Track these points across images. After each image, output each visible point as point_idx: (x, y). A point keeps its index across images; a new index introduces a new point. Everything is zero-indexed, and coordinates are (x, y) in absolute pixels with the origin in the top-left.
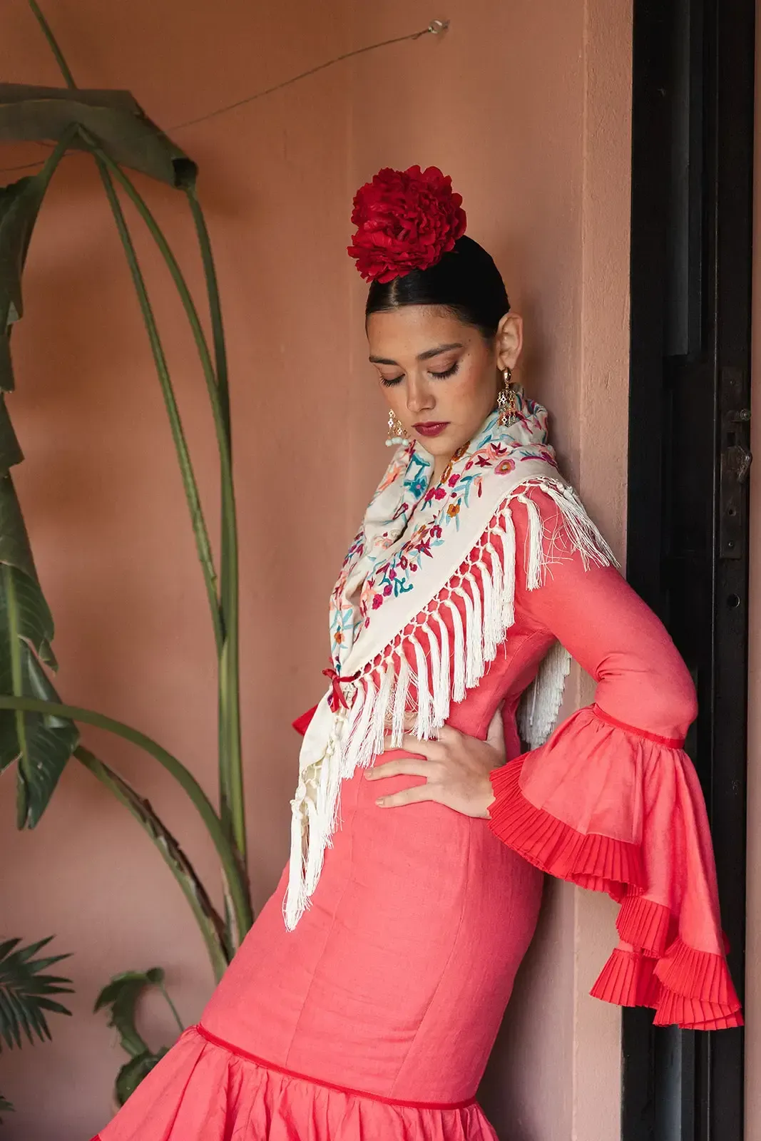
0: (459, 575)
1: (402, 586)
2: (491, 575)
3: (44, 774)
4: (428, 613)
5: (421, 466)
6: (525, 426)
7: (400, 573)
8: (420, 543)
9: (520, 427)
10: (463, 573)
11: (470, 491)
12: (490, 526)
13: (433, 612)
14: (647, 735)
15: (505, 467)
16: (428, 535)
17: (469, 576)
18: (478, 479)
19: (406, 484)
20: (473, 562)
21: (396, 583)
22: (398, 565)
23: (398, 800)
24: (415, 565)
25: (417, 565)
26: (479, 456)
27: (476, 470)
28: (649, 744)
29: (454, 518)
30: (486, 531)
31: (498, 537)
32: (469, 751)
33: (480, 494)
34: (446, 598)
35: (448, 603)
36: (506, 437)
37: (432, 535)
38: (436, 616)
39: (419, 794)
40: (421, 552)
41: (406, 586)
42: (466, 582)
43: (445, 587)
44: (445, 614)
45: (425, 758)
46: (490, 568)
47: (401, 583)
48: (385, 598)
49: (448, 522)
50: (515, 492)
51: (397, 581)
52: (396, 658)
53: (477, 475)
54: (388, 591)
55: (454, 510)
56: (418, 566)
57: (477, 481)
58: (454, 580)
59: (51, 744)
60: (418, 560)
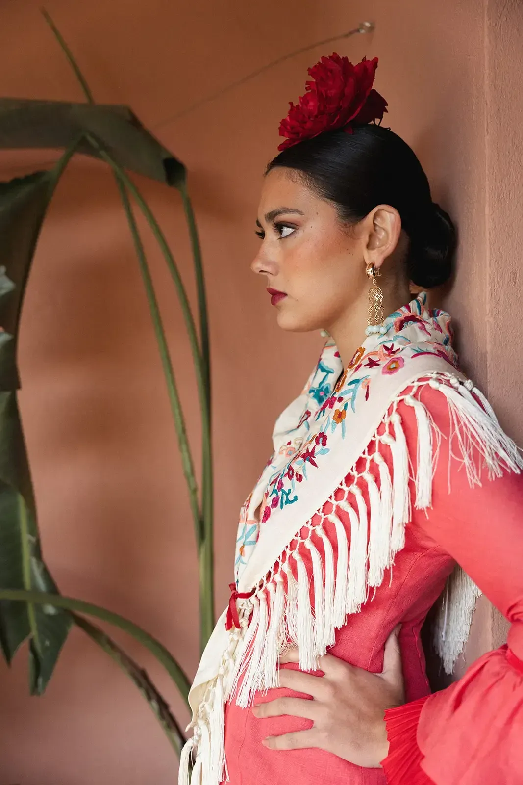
0: (344, 487)
1: (287, 497)
2: (379, 489)
4: (311, 528)
5: (325, 374)
6: (423, 328)
7: (287, 483)
8: (306, 452)
9: (418, 330)
10: (348, 485)
11: (357, 394)
12: (378, 433)
13: (316, 527)
15: (393, 366)
16: (314, 443)
17: (355, 489)
18: (366, 381)
19: (312, 391)
20: (359, 473)
21: (282, 494)
22: (285, 476)
23: (282, 743)
24: (300, 476)
25: (303, 475)
26: (369, 358)
27: (364, 372)
29: (340, 424)
30: (373, 439)
31: (388, 446)
32: (360, 689)
33: (367, 397)
34: (330, 512)
35: (333, 518)
36: (400, 338)
37: (317, 443)
38: (320, 532)
39: (303, 739)
40: (306, 461)
41: (291, 498)
42: (351, 496)
43: (329, 500)
44: (329, 529)
45: (311, 698)
46: (377, 480)
47: (287, 494)
48: (273, 510)
49: (333, 429)
50: (403, 393)
51: (284, 492)
52: (284, 577)
53: (366, 378)
54: (275, 503)
55: (340, 416)
56: (304, 477)
57: (365, 384)
58: (338, 493)
60: (304, 470)
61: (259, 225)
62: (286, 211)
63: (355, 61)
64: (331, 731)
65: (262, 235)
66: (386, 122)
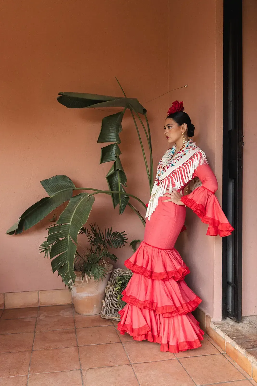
3: (124, 206)
5: (174, 149)
8: (177, 159)
11: (188, 152)
12: (191, 157)
14: (210, 191)
15: (194, 149)
18: (189, 150)
19: (171, 152)
22: (172, 162)
23: (166, 201)
28: (210, 192)
29: (185, 156)
32: (178, 194)
37: (180, 158)
39: (170, 200)
41: (173, 165)
45: (171, 195)
48: (169, 167)
49: (183, 156)
50: (196, 152)
55: (184, 154)
59: (125, 201)
60: (177, 161)
61: (165, 127)
62: (170, 124)
63: (179, 102)
64: (174, 199)
65: (165, 129)
66: (184, 111)
